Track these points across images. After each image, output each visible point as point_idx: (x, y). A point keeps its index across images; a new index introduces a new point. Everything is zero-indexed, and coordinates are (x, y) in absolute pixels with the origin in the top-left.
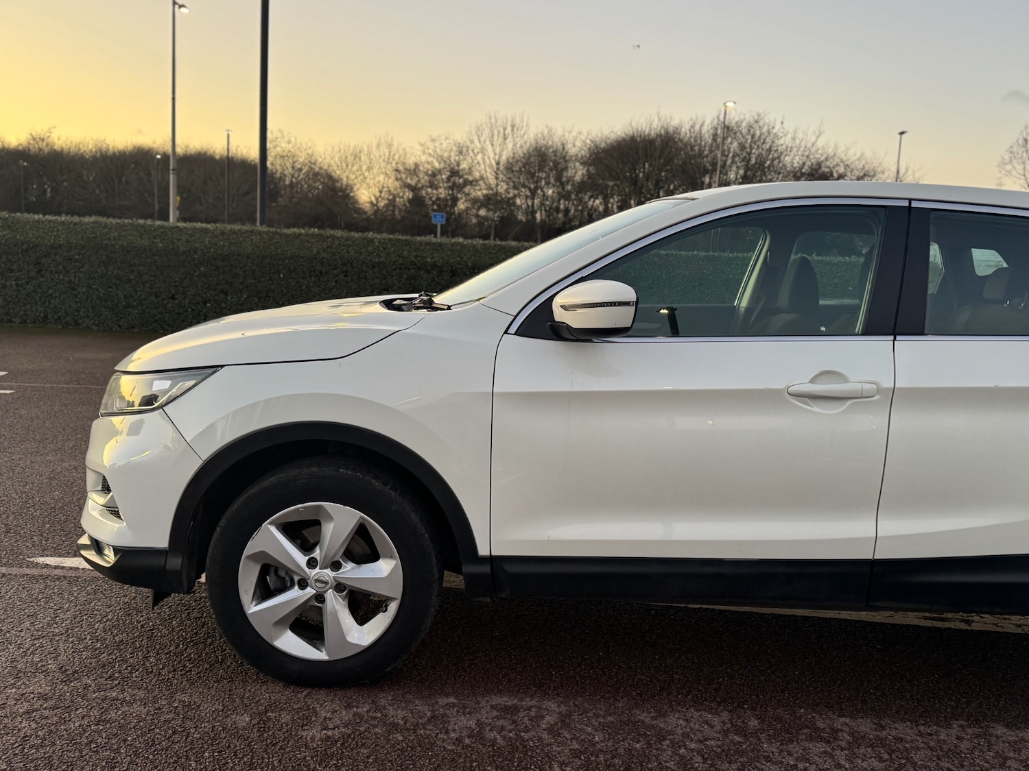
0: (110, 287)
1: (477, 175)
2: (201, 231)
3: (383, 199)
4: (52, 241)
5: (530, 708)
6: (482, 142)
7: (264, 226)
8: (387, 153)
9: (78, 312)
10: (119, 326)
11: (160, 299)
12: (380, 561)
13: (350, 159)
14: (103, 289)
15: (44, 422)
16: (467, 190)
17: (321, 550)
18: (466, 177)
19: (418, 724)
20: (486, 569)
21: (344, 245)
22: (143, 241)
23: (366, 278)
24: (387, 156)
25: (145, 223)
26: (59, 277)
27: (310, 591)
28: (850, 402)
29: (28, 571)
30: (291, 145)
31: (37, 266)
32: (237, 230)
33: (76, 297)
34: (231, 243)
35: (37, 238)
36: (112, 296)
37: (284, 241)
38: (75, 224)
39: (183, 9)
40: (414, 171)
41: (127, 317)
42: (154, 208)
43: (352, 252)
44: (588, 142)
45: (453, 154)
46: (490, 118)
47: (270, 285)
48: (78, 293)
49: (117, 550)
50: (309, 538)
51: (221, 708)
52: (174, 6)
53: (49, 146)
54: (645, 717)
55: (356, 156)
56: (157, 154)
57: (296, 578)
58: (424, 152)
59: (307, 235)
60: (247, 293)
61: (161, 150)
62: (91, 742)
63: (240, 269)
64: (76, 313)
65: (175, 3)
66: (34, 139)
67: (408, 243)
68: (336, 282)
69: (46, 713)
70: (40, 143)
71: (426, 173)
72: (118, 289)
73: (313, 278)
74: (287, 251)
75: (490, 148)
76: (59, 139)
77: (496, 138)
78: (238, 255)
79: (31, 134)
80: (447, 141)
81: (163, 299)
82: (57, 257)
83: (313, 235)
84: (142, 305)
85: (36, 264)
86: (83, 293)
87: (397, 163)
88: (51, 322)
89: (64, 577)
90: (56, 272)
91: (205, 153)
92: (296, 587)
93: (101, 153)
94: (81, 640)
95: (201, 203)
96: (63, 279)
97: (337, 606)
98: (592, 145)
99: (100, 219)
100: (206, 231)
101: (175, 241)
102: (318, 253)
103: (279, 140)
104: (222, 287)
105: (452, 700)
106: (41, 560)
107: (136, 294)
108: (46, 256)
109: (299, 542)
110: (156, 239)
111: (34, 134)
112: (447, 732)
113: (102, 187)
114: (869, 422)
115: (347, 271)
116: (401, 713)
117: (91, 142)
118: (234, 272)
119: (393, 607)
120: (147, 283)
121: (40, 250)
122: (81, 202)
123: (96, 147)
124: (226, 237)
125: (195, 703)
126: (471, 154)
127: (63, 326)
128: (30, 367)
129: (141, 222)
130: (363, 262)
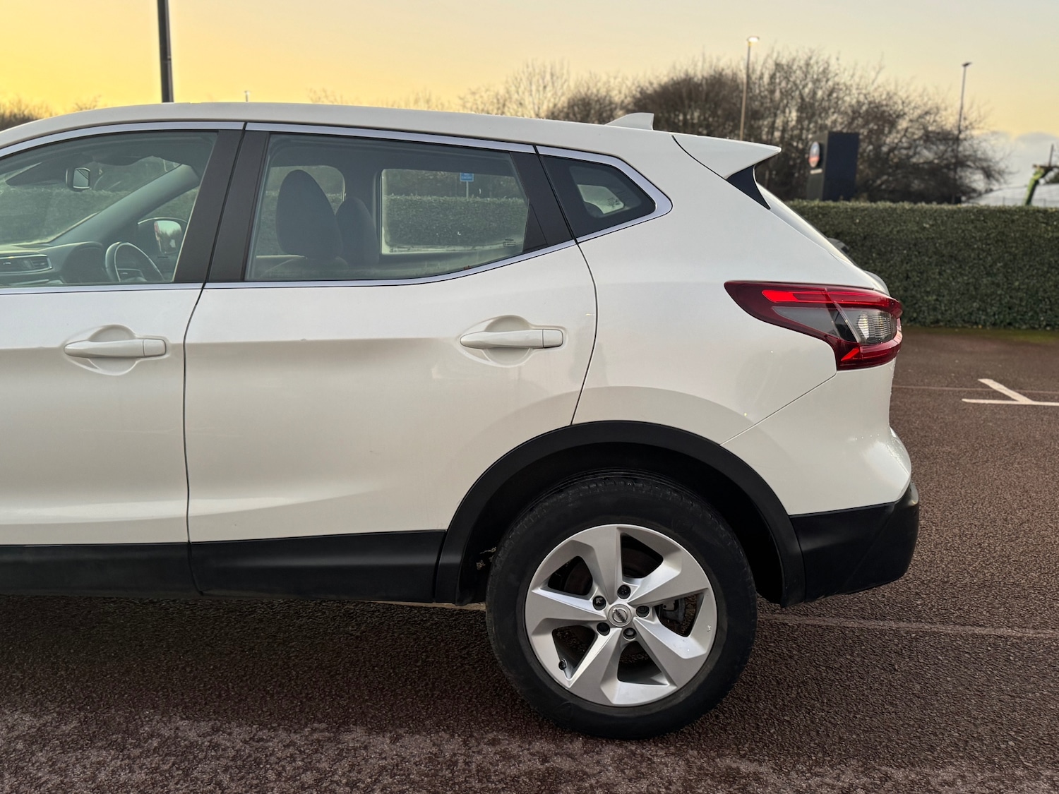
44: (634, 88)
46: (528, 67)
58: (464, 106)
79: (77, 104)
98: (638, 92)
111: (80, 104)
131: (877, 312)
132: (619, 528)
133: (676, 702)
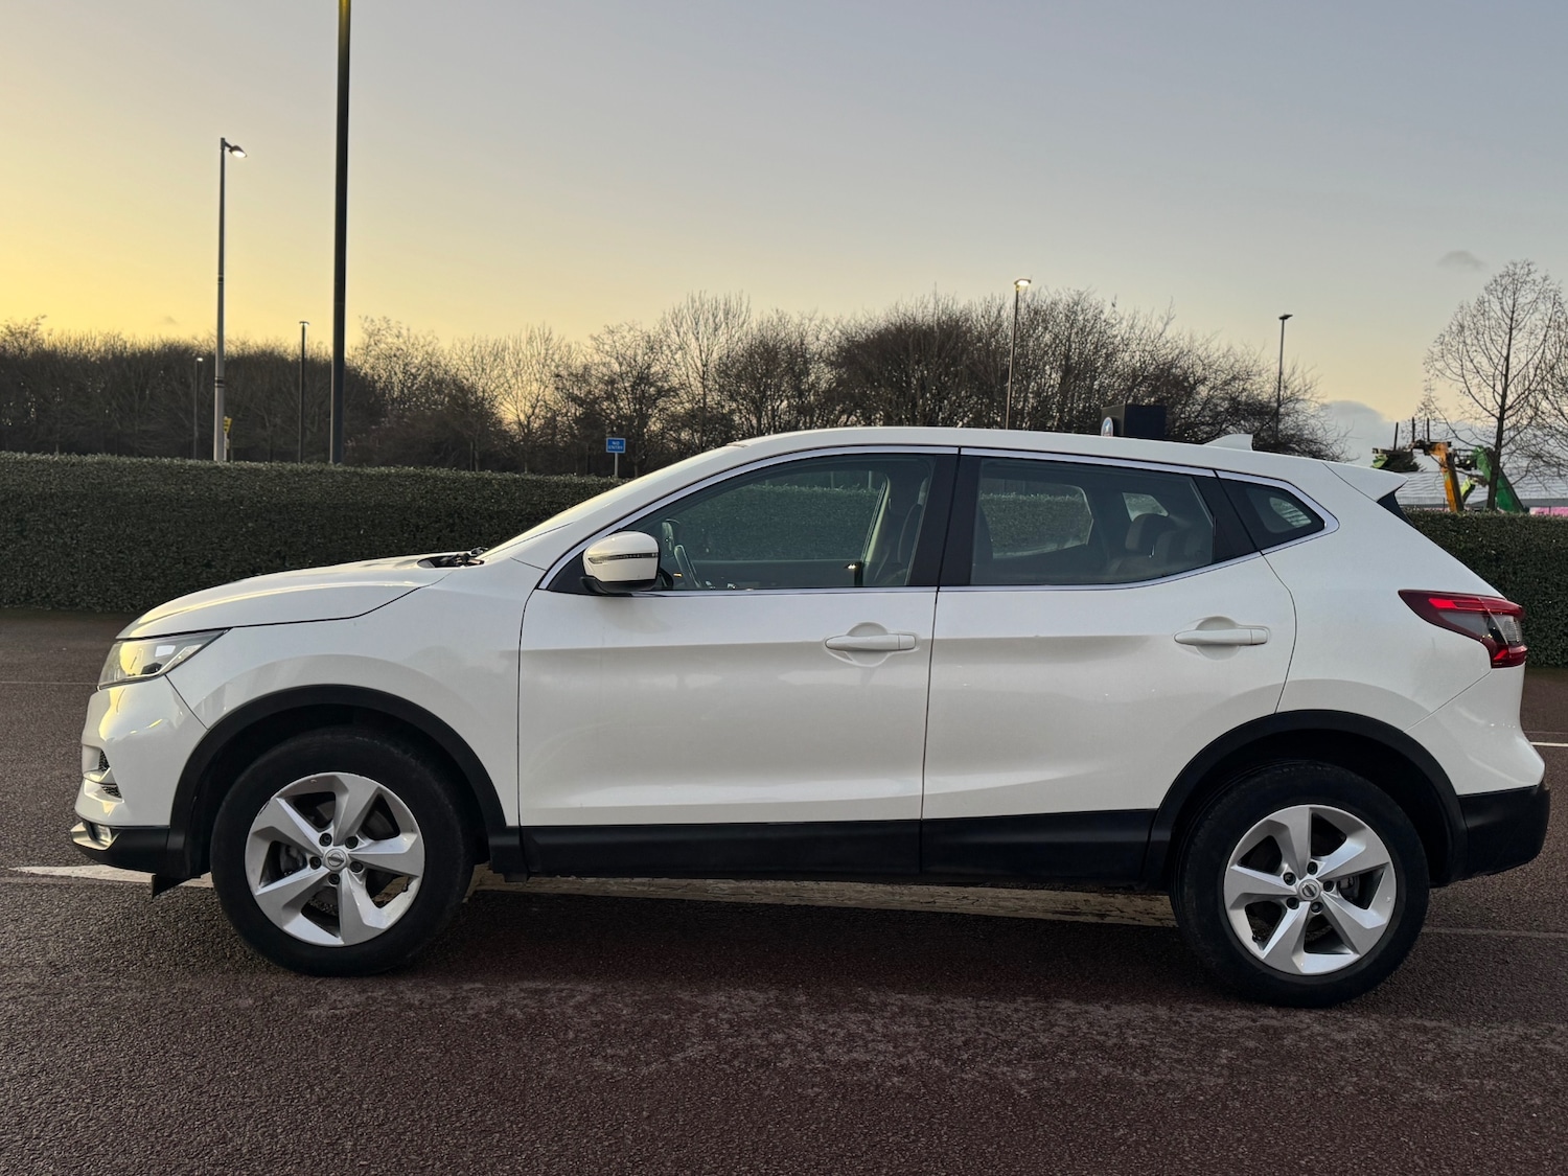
0: (120, 552)
1: (675, 382)
2: (250, 473)
3: (537, 417)
4: (40, 489)
5: (561, 991)
6: (681, 334)
7: (339, 464)
8: (543, 352)
9: (75, 587)
10: (132, 606)
11: (190, 567)
12: (400, 836)
13: (489, 360)
14: (110, 554)
15: (28, 726)
16: (661, 403)
17: (335, 827)
18: (659, 384)
19: (434, 1004)
20: (515, 841)
21: (450, 490)
22: (168, 487)
23: (480, 534)
24: (542, 356)
25: (172, 462)
26: (49, 538)
27: (323, 871)
28: (889, 655)
29: (11, 880)
30: (401, 340)
31: (18, 524)
32: (300, 471)
33: (72, 565)
34: (292, 489)
35: (19, 485)
36: (124, 564)
37: (366, 485)
38: (73, 465)
39: (236, 153)
40: (582, 377)
41: (143, 592)
42: (192, 435)
43: (460, 499)
44: (837, 333)
45: (639, 352)
46: (693, 301)
47: (346, 545)
48: (76, 561)
49: (114, 830)
50: (324, 814)
51: (224, 993)
52: (223, 150)
53: (36, 344)
54: (685, 996)
55: (498, 356)
56: (198, 355)
57: (309, 857)
58: (598, 350)
59: (398, 476)
60: (312, 558)
61: (205, 349)
62: (83, 1019)
63: (304, 524)
64: (72, 589)
65: (224, 144)
66: (13, 334)
67: (538, 485)
68: (438, 539)
69: (35, 998)
70: (21, 341)
71: (601, 380)
72: (132, 555)
73: (406, 535)
74: (371, 498)
75: (693, 344)
76: (50, 335)
77: (702, 329)
78: (301, 505)
79: (8, 327)
80: (632, 333)
81: (194, 568)
82: (47, 512)
83: (407, 476)
84: (165, 576)
85: (17, 521)
86: (83, 560)
87: (557, 367)
88: (36, 602)
89: (54, 885)
90: (45, 532)
91: (272, 353)
92: (309, 866)
93: (114, 354)
94: (72, 940)
95: (264, 427)
96: (54, 542)
97: (352, 887)
98: (843, 338)
99: (108, 458)
100: (257, 471)
101: (213, 487)
102: (414, 499)
103: (384, 332)
104: (278, 549)
105: (478, 985)
106: (26, 869)
107: (157, 561)
108: (31, 510)
109: (313, 818)
110: (186, 484)
111: (12, 326)
112: (465, 1009)
113: (114, 404)
114: (908, 676)
115: (454, 524)
116: (419, 996)
117: (99, 338)
118: (294, 528)
119: (414, 886)
120: (172, 545)
121: (23, 502)
122: (81, 427)
123: (105, 345)
124: (284, 480)
125: (196, 990)
126: (667, 352)
127: (53, 607)
128: (8, 660)
129: (166, 461)
130: (476, 512)
131: (1511, 619)
132: (1311, 808)
133: (1360, 969)
